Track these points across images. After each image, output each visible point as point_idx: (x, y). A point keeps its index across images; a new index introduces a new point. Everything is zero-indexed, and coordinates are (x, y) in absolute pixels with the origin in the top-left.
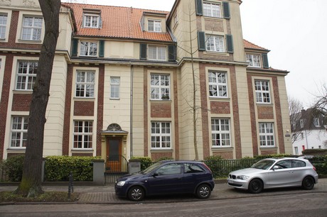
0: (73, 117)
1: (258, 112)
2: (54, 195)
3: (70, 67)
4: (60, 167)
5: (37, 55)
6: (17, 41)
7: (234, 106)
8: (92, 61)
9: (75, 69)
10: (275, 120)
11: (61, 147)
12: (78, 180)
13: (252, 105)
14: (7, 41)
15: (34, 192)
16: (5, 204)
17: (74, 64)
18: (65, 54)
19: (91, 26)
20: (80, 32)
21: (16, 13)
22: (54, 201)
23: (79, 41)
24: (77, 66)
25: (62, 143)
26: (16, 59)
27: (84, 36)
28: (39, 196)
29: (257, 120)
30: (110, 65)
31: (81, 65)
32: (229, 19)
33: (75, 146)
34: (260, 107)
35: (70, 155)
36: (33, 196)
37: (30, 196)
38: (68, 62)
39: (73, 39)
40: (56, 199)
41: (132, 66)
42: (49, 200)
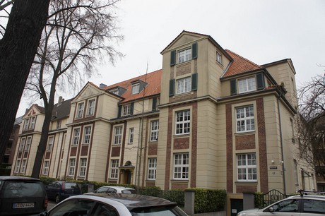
1: (236, 143)
7: (193, 141)
10: (257, 150)
13: (229, 136)
29: (235, 151)
30: (129, 120)
32: (196, 59)
34: (239, 137)
41: (140, 118)
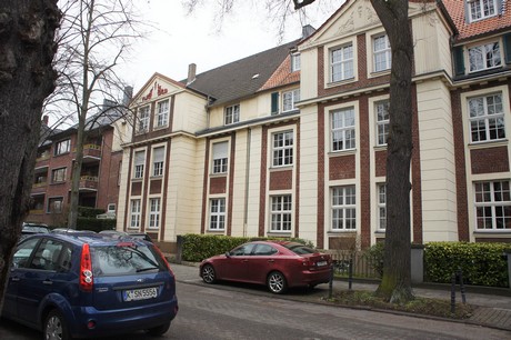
0: (470, 177)
2: (429, 305)
3: (455, 95)
4: (449, 260)
5: (386, 91)
6: (369, 77)
8: (491, 77)
9: (463, 96)
11: (455, 227)
12: (480, 284)
14: (357, 80)
15: (399, 296)
16: (360, 309)
17: (460, 90)
18: (441, 77)
19: (483, 17)
20: (464, 34)
21: (361, 37)
22: (428, 314)
23: (464, 49)
24: (466, 90)
25: (456, 220)
26: (371, 101)
27: (471, 38)
28: (406, 303)
31: (474, 87)
33: (480, 225)
35: (472, 239)
36: (397, 301)
37: (394, 302)
38: (449, 88)
39: (452, 49)
40: (431, 311)
42: (421, 311)
